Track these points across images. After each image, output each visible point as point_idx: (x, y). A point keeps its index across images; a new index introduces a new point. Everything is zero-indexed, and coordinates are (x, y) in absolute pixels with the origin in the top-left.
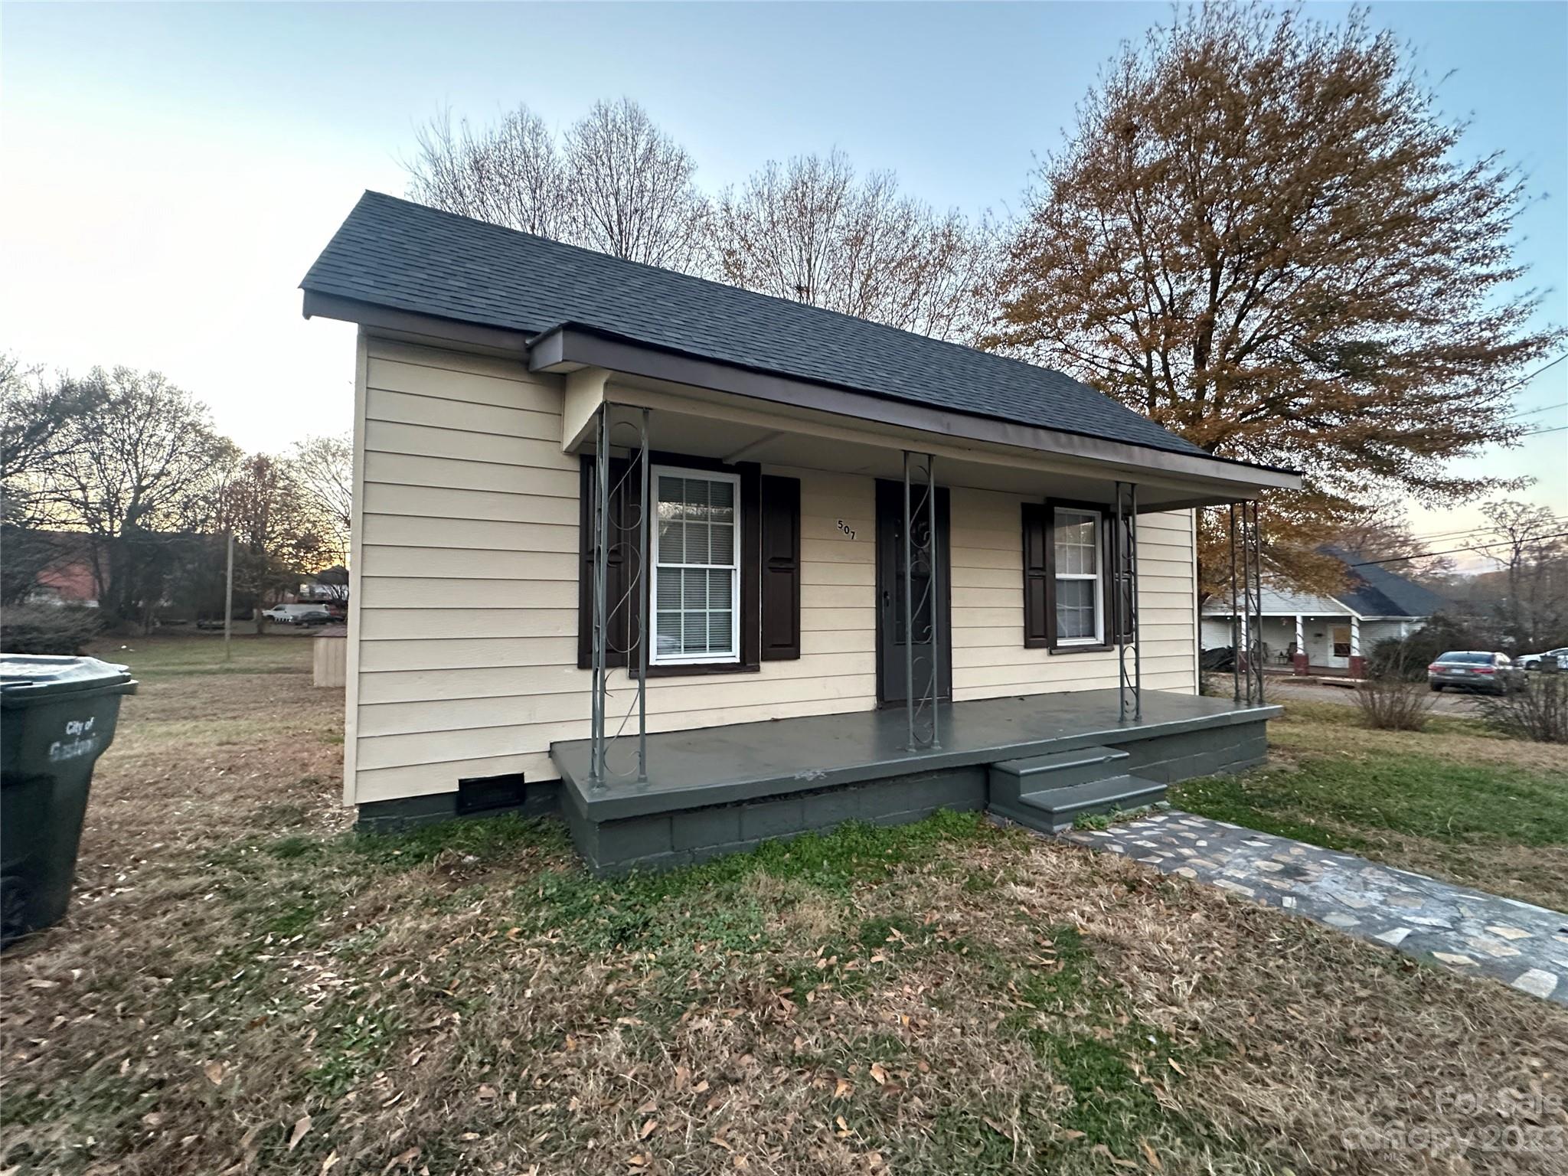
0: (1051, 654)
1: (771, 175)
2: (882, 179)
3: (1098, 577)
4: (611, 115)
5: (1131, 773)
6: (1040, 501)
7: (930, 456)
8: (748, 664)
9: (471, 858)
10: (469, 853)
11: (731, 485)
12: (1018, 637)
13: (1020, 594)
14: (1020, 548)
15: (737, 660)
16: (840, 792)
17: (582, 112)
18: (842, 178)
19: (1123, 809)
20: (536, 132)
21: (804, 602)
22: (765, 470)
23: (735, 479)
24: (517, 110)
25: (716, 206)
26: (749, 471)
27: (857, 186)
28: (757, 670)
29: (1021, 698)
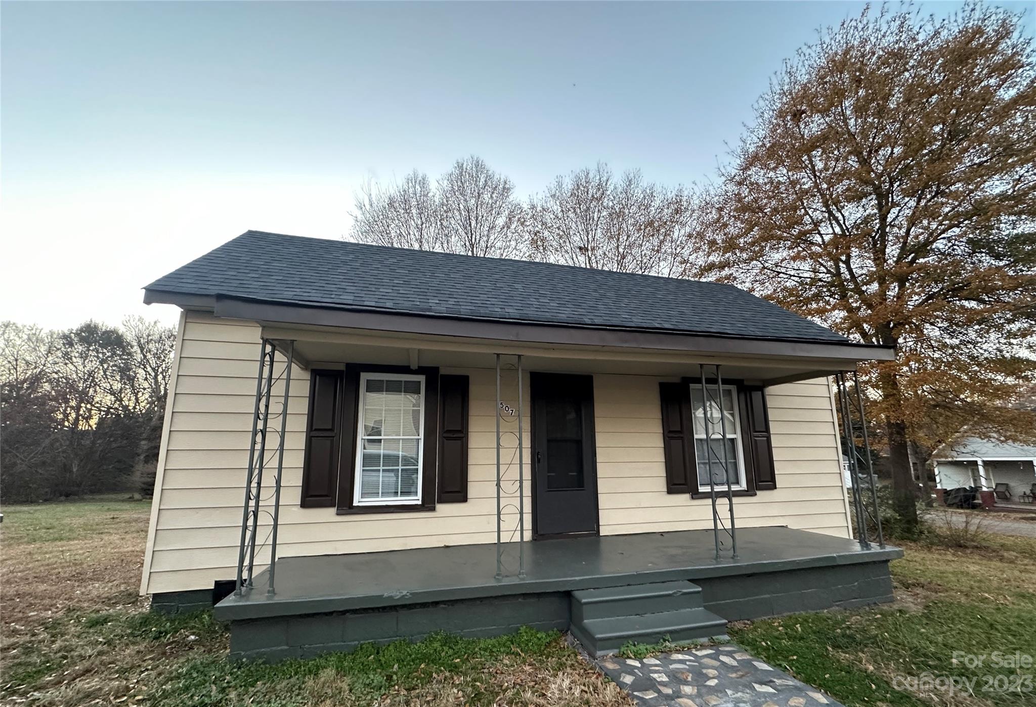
0: (692, 498)
1: (560, 185)
2: (632, 175)
3: (738, 436)
4: (465, 166)
5: (705, 607)
6: (676, 380)
7: (519, 356)
8: (427, 505)
9: (193, 637)
10: (193, 634)
11: (420, 382)
12: (662, 484)
13: (662, 451)
14: (660, 417)
15: (420, 502)
16: (431, 609)
17: (450, 167)
18: (605, 179)
19: (674, 640)
20: (423, 182)
21: (471, 461)
22: (443, 371)
23: (422, 379)
24: (411, 173)
25: (526, 207)
26: (431, 373)
27: (617, 181)
28: (433, 509)
29: (662, 534)
